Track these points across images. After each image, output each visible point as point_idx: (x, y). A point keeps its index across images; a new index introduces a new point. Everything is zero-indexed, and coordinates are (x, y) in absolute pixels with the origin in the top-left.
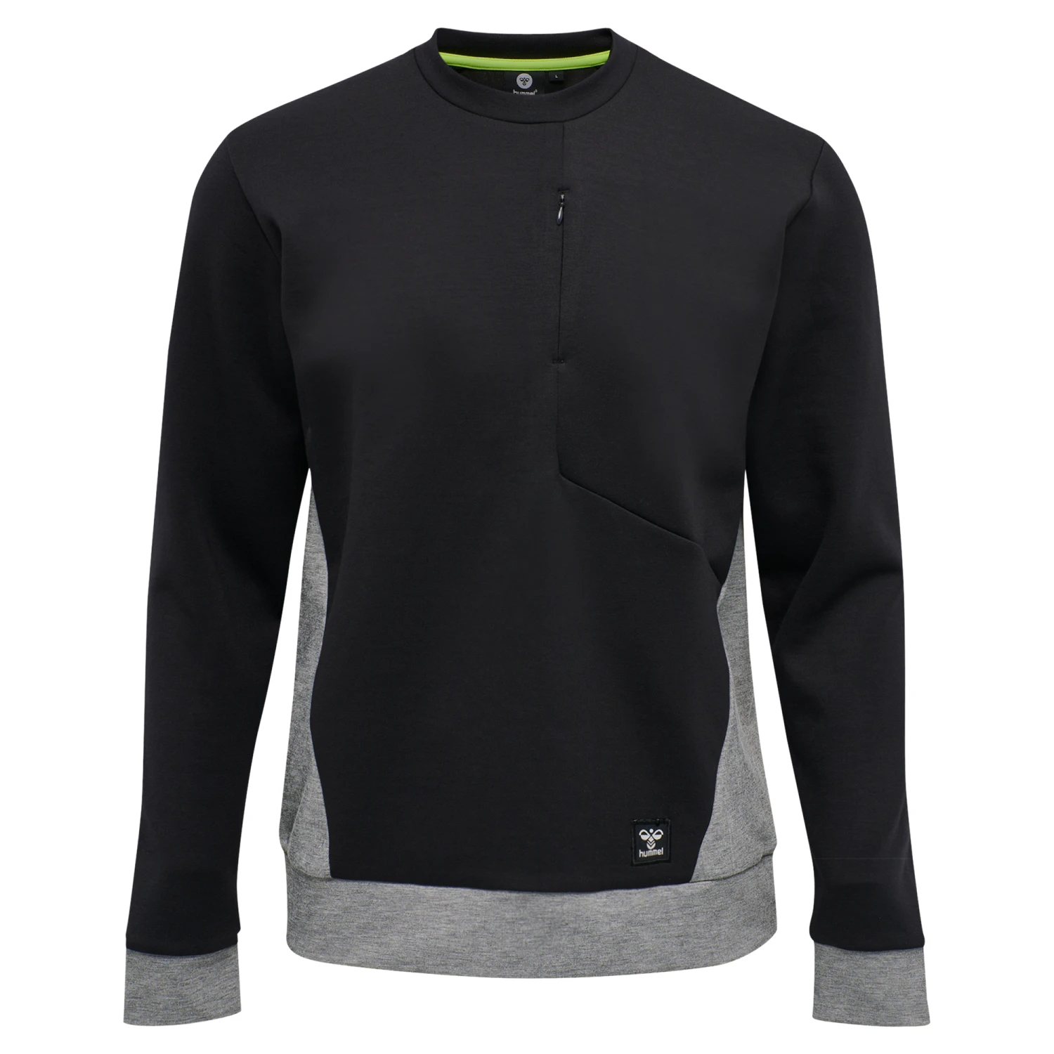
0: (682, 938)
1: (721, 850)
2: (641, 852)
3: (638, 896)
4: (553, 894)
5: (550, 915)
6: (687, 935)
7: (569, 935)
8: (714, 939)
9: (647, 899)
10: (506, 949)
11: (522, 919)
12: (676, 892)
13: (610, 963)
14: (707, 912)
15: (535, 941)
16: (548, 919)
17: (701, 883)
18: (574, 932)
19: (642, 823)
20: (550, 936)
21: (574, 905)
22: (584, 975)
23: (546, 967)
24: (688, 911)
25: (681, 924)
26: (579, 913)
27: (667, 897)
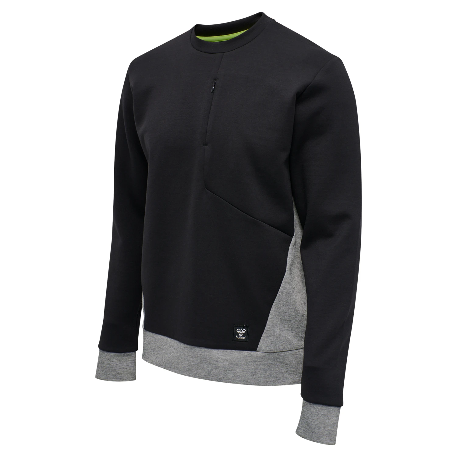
0: (253, 373)
1: (270, 341)
2: (236, 336)
3: (235, 353)
4: (201, 348)
5: (200, 356)
6: (256, 372)
7: (207, 364)
8: (268, 376)
9: (239, 355)
10: (185, 365)
11: (190, 356)
12: (251, 354)
13: (223, 378)
14: (265, 365)
15: (195, 364)
16: (199, 357)
17: (261, 353)
18: (209, 363)
19: (238, 326)
20: (200, 363)
21: (209, 353)
22: (212, 380)
23: (198, 375)
24: (256, 363)
25: (253, 367)
26: (211, 357)
27: (246, 355)
